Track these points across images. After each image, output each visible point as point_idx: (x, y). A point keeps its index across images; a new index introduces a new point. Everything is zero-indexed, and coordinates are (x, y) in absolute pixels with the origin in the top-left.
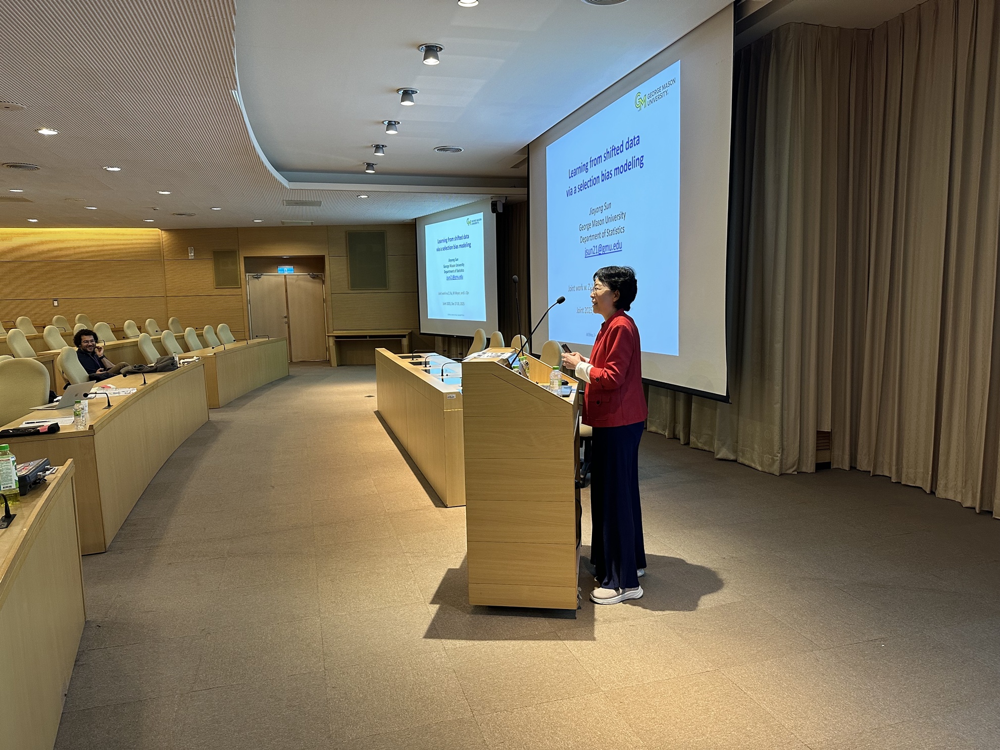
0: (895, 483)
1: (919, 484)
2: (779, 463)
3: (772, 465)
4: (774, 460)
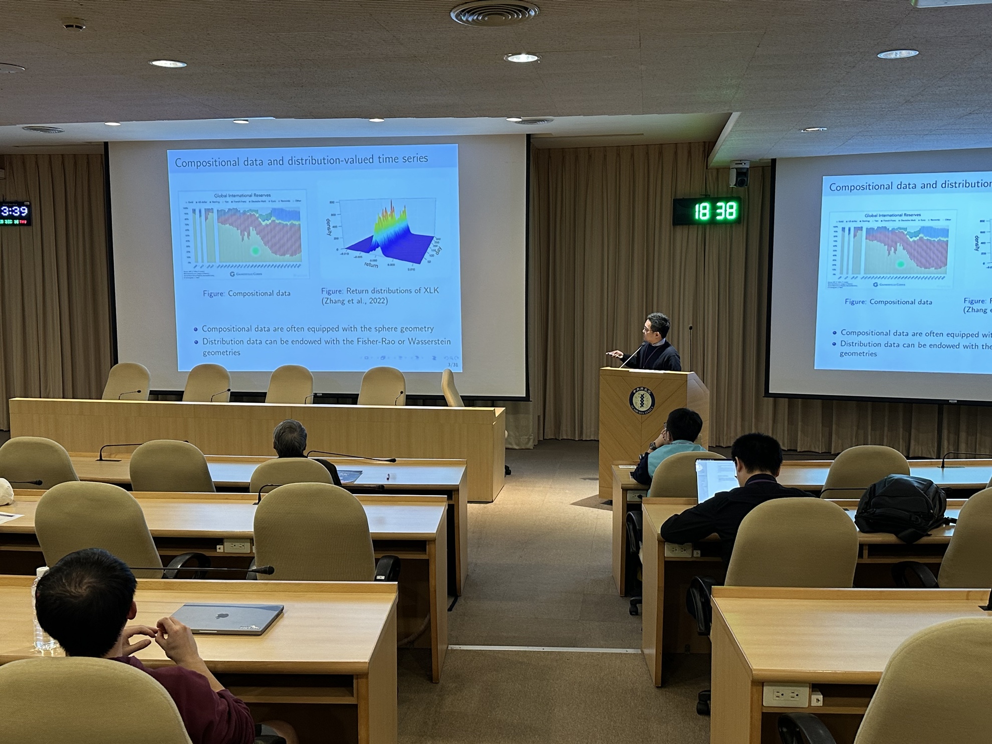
0: (579, 440)
1: (592, 438)
2: (532, 441)
3: (528, 443)
4: (529, 439)
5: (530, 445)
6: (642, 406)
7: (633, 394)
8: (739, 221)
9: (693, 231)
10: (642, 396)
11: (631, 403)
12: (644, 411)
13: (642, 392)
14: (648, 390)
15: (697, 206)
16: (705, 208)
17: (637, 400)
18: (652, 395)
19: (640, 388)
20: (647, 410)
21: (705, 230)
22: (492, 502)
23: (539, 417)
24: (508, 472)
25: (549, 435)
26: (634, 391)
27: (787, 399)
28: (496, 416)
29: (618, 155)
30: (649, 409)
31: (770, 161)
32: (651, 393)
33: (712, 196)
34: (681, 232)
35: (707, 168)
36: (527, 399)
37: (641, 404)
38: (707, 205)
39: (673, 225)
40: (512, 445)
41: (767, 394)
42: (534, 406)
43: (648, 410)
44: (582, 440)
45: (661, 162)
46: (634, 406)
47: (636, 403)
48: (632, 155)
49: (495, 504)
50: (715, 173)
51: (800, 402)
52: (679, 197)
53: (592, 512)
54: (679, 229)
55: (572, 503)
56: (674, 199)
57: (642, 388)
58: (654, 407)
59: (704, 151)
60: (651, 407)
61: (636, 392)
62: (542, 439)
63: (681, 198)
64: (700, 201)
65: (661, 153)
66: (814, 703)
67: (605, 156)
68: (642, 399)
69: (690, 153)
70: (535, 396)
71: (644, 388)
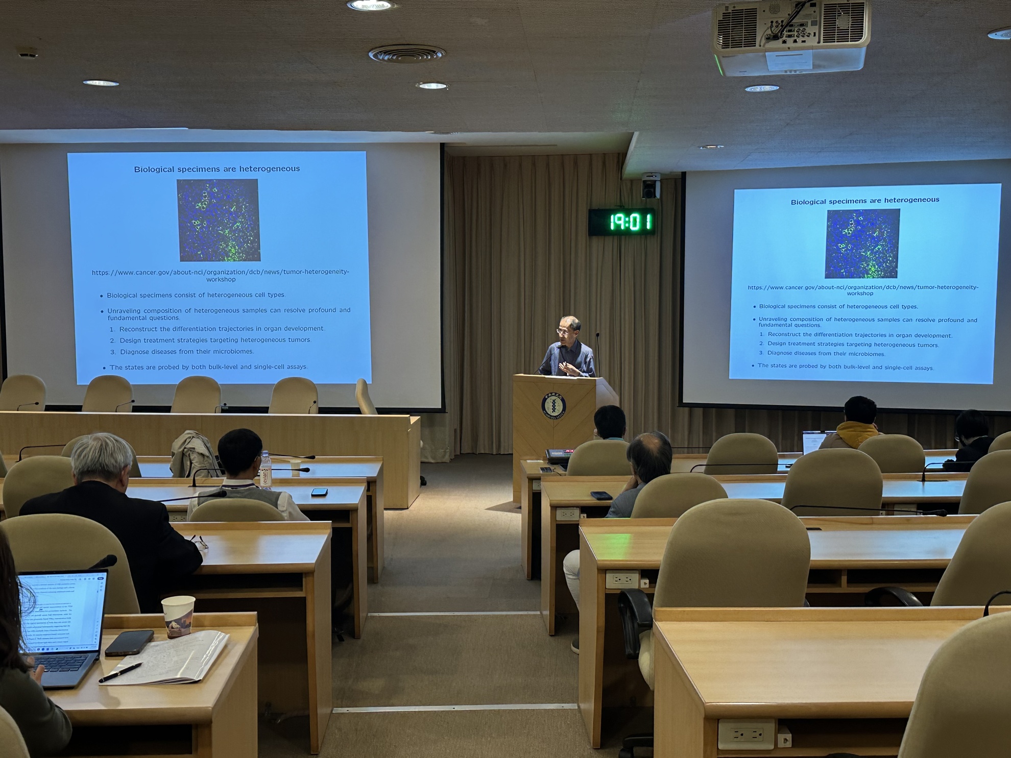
2: (448, 454)
3: (444, 456)
4: (445, 452)
5: (447, 459)
6: (554, 411)
7: (545, 400)
8: (653, 232)
9: (609, 241)
10: (554, 401)
11: (544, 408)
12: (556, 416)
13: (554, 398)
14: (559, 395)
15: (612, 217)
16: (620, 219)
17: (549, 405)
18: (563, 400)
19: (551, 393)
20: (558, 415)
21: (620, 240)
22: (408, 508)
23: (455, 431)
24: (423, 483)
25: (466, 449)
26: (546, 397)
27: (701, 409)
28: (412, 423)
29: (534, 164)
30: (561, 413)
31: (681, 173)
32: (562, 398)
33: (626, 207)
34: (596, 242)
35: (621, 179)
36: (442, 410)
37: (553, 409)
38: (621, 215)
39: (589, 235)
40: (426, 457)
41: (682, 404)
42: (449, 419)
43: (560, 415)
44: (500, 454)
45: (576, 173)
46: (546, 411)
47: (548, 408)
48: (548, 165)
49: (411, 510)
50: (629, 184)
51: (714, 412)
52: (595, 207)
53: (507, 515)
54: (595, 239)
55: (486, 508)
56: (589, 210)
57: (553, 394)
58: (565, 411)
59: (618, 162)
60: (562, 411)
61: (548, 397)
62: (459, 454)
63: (597, 208)
64: (615, 211)
65: (576, 163)
66: (643, 586)
67: (520, 165)
68: (554, 404)
69: (604, 163)
70: (452, 408)
71: (556, 394)
